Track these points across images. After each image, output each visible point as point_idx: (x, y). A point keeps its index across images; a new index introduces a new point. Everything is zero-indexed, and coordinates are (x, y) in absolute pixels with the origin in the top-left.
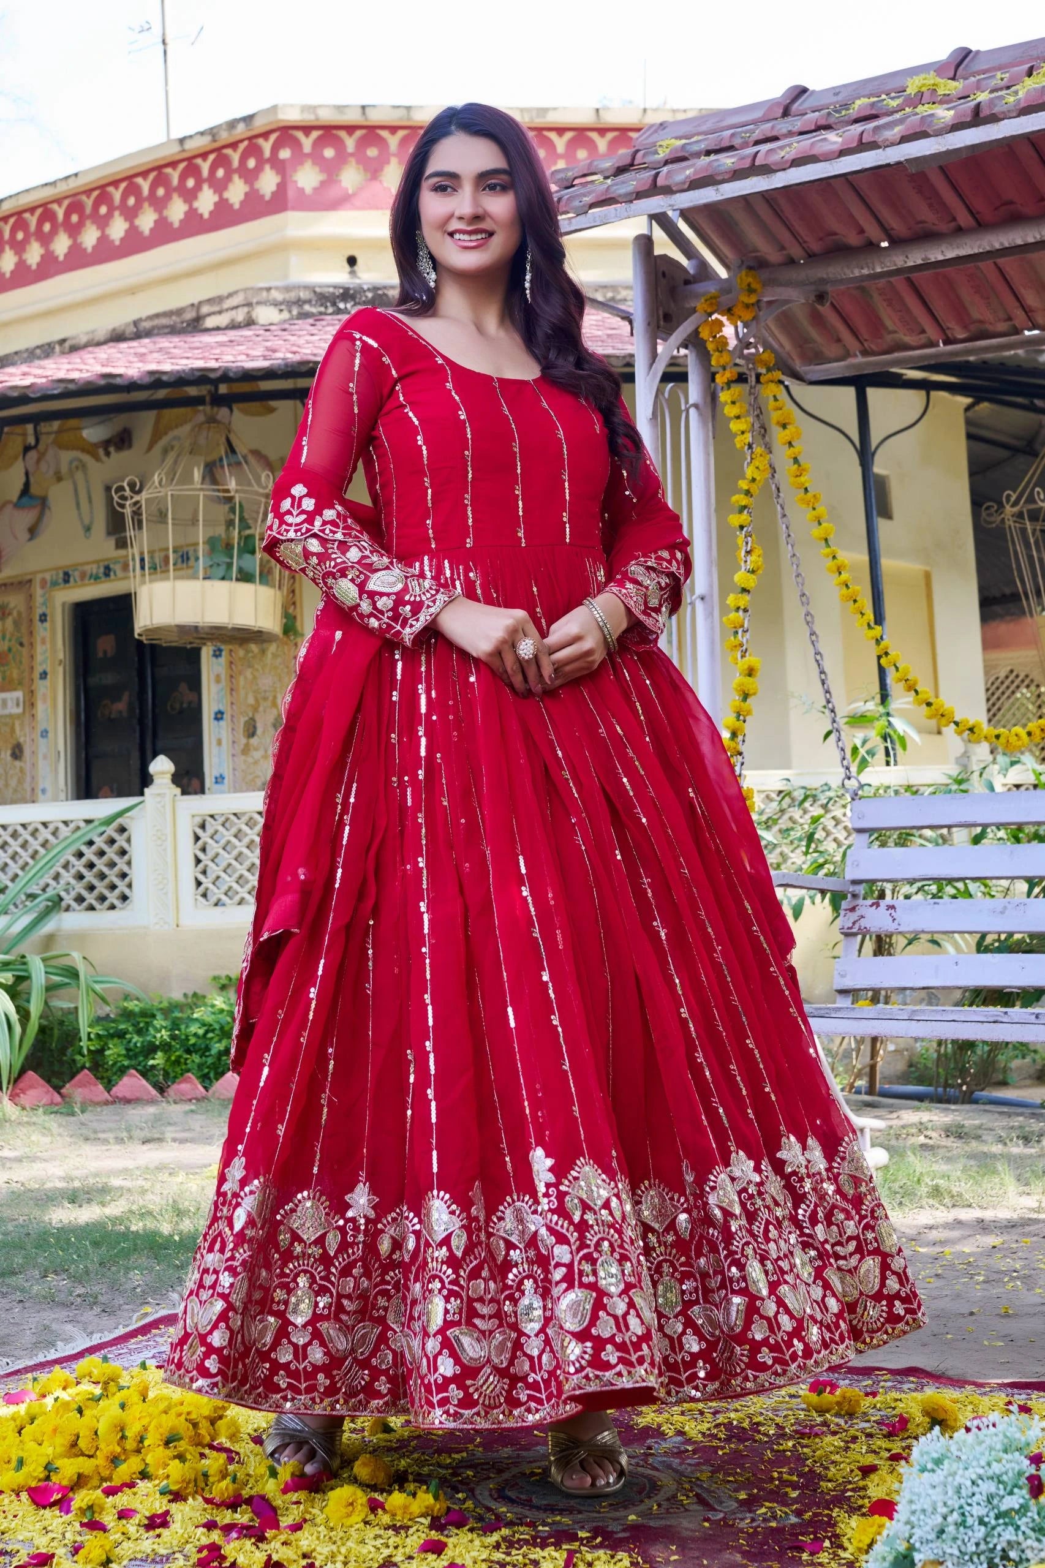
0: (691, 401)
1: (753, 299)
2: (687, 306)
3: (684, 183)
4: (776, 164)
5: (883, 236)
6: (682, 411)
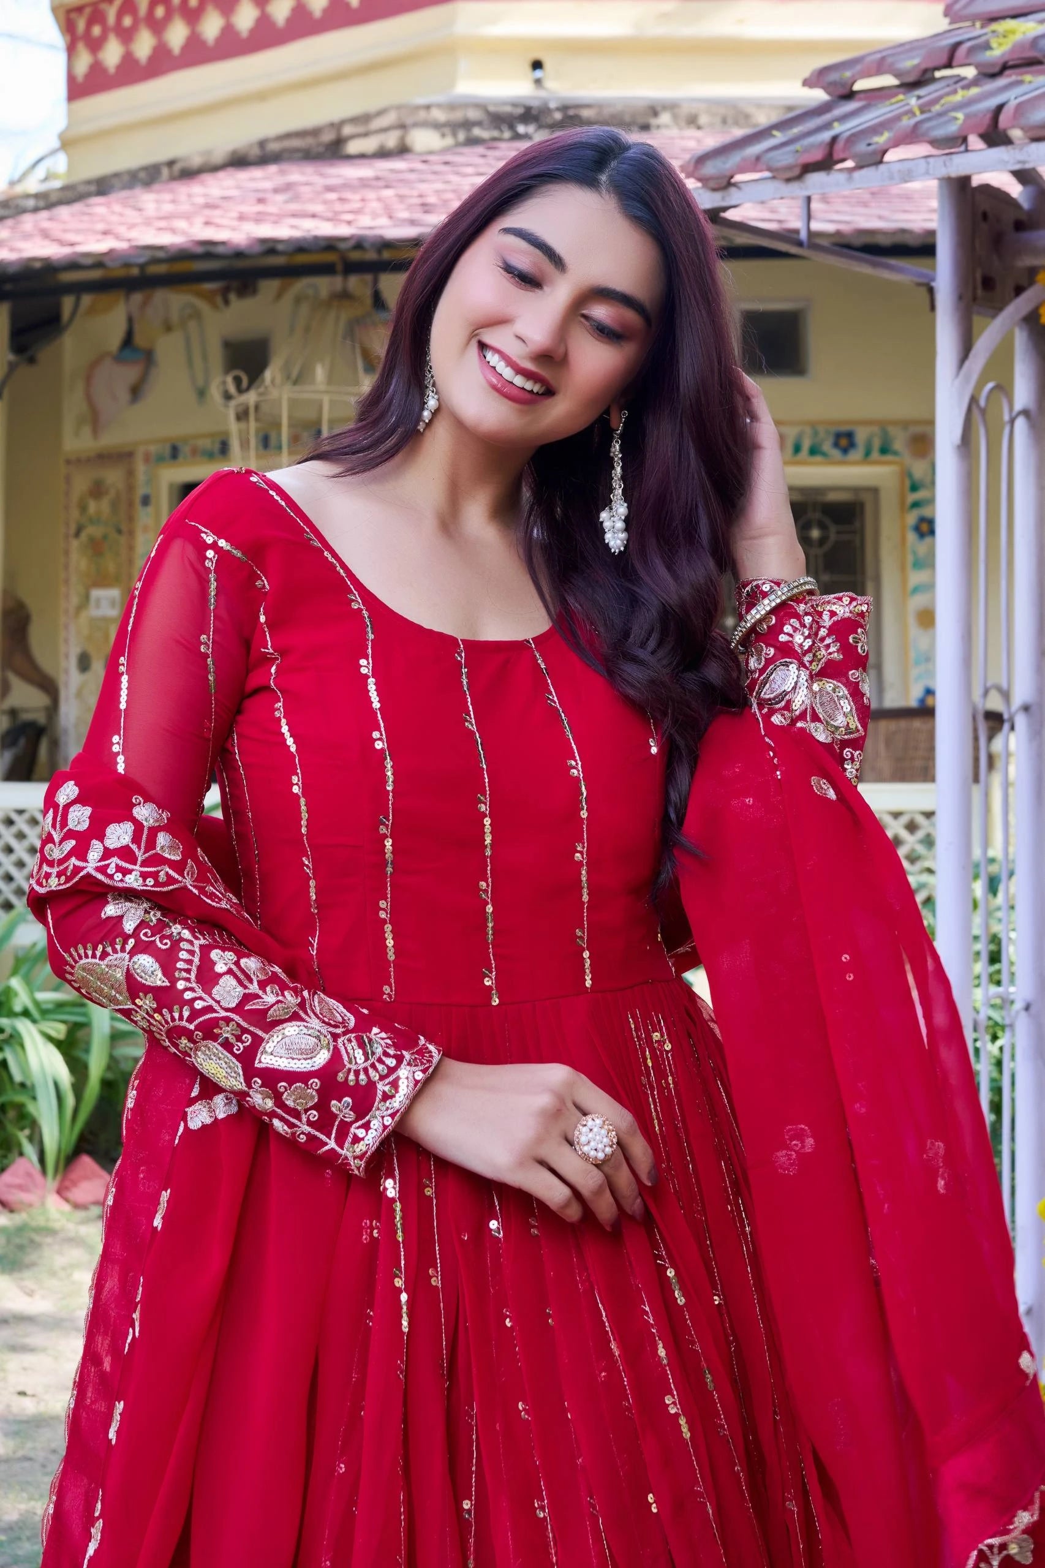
0: (1018, 407)
6: (1004, 425)
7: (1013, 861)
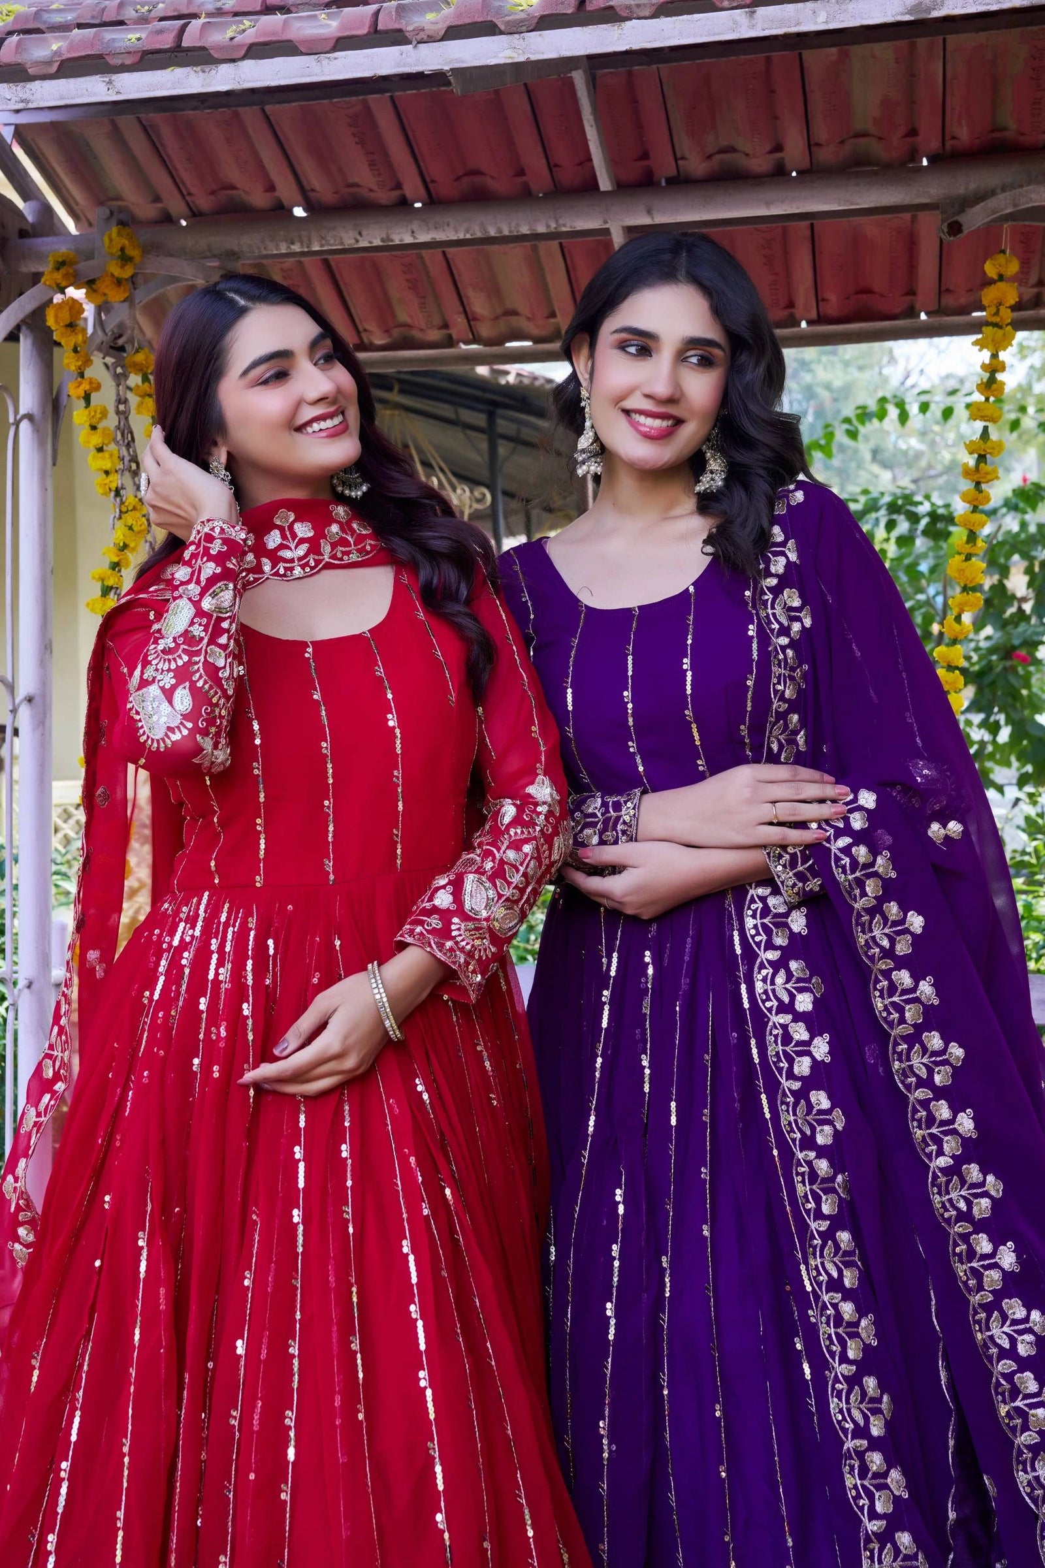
0: (23, 410)
1: (128, 272)
2: (24, 269)
3: (49, 63)
4: (220, 48)
5: (299, 198)
6: (9, 425)
7: (18, 847)
